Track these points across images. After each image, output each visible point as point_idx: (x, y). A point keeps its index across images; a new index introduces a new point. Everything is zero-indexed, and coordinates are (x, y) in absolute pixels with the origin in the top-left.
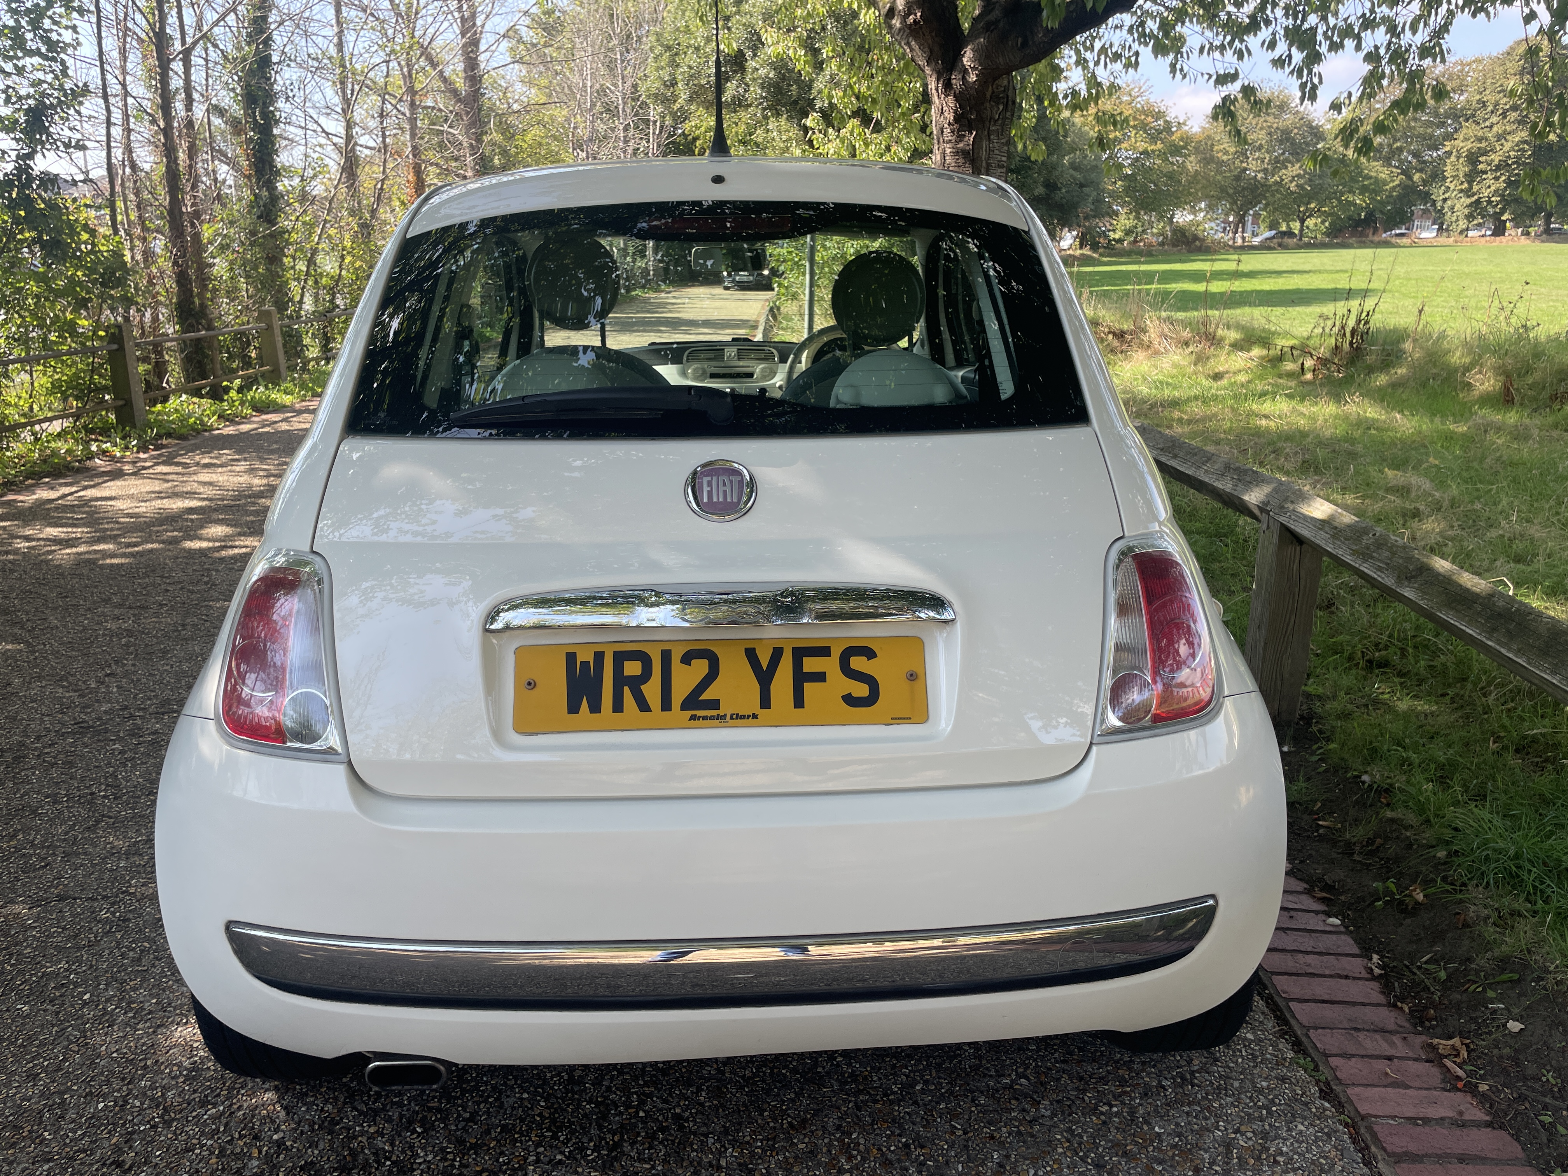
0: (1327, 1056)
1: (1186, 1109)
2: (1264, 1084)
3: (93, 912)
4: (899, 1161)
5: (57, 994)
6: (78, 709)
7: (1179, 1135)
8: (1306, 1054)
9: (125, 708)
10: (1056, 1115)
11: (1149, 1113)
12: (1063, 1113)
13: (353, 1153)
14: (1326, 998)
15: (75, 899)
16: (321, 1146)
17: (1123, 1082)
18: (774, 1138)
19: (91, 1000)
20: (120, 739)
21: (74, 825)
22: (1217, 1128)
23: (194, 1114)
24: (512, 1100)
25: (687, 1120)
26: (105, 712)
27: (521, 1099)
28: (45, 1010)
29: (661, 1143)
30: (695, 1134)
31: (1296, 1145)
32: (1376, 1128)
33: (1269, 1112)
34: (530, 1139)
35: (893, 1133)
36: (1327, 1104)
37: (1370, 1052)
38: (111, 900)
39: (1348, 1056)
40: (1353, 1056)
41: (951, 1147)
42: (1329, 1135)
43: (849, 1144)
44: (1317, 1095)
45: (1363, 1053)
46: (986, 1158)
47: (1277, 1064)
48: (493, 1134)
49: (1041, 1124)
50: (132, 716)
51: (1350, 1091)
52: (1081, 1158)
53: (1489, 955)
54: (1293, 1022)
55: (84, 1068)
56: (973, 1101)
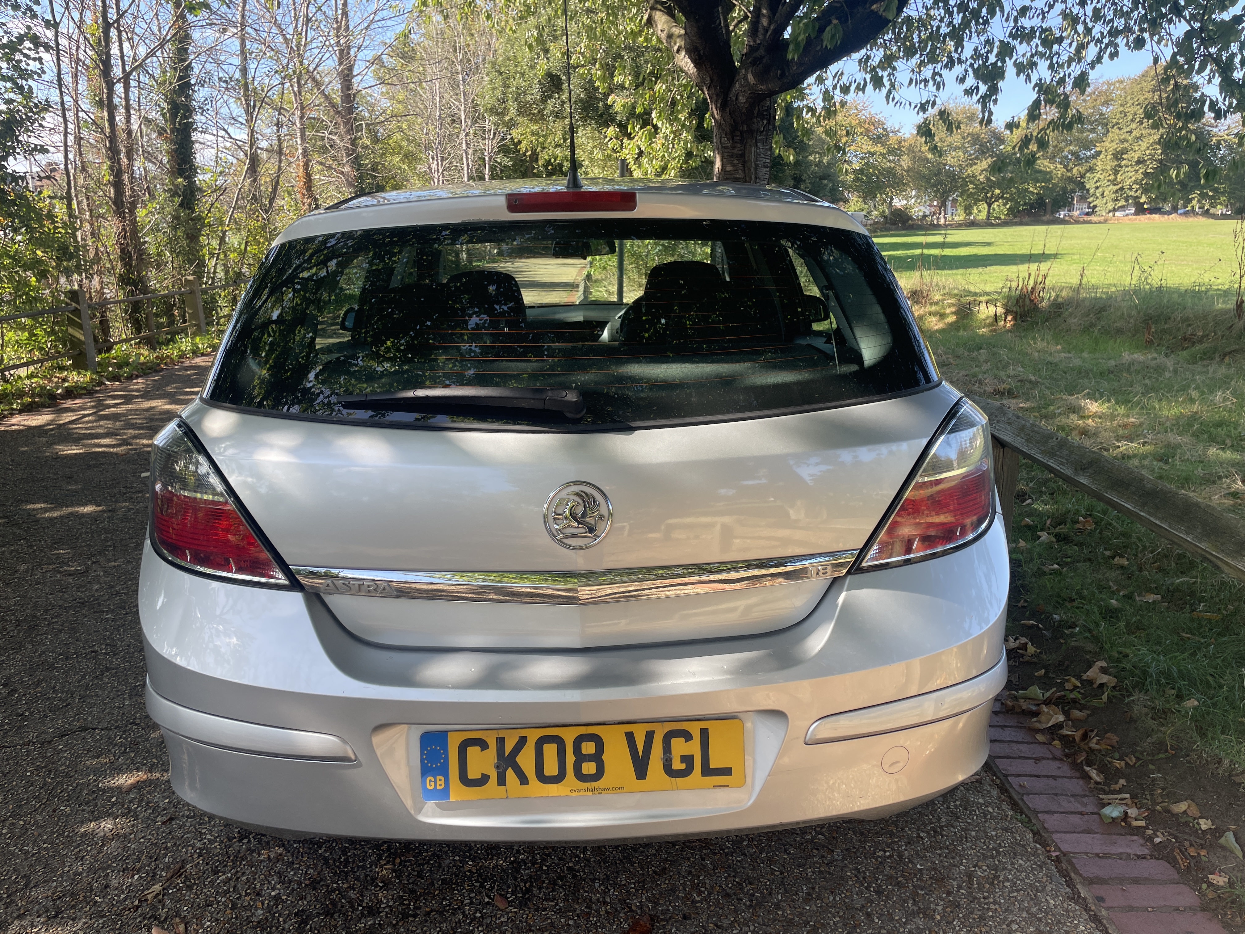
0: (1036, 812)
1: (939, 852)
2: (994, 833)
3: (110, 738)
4: (735, 894)
5: (91, 798)
6: (75, 589)
7: (935, 869)
8: (1022, 813)
9: (112, 587)
10: (846, 859)
11: (912, 856)
12: (851, 858)
13: (333, 902)
14: (1035, 773)
15: (94, 729)
16: (309, 897)
17: (892, 835)
18: (644, 881)
19: (117, 802)
20: (112, 611)
21: (85, 675)
22: (961, 864)
23: (209, 880)
24: (447, 862)
25: (578, 871)
26: (97, 590)
27: (454, 860)
28: (83, 810)
29: (561, 887)
30: (584, 880)
31: (1018, 874)
32: (1074, 861)
33: (998, 852)
34: (464, 888)
35: (729, 875)
36: (1038, 846)
37: (1067, 810)
38: (123, 729)
39: (1052, 813)
40: (1056, 812)
41: (772, 882)
42: (1041, 867)
43: (698, 884)
44: (1031, 840)
45: (1062, 810)
46: (798, 890)
47: (1001, 819)
48: (436, 886)
49: (835, 866)
50: (118, 593)
51: (1054, 836)
52: (866, 888)
53: (1149, 739)
54: (1011, 790)
55: (120, 850)
56: (785, 851)
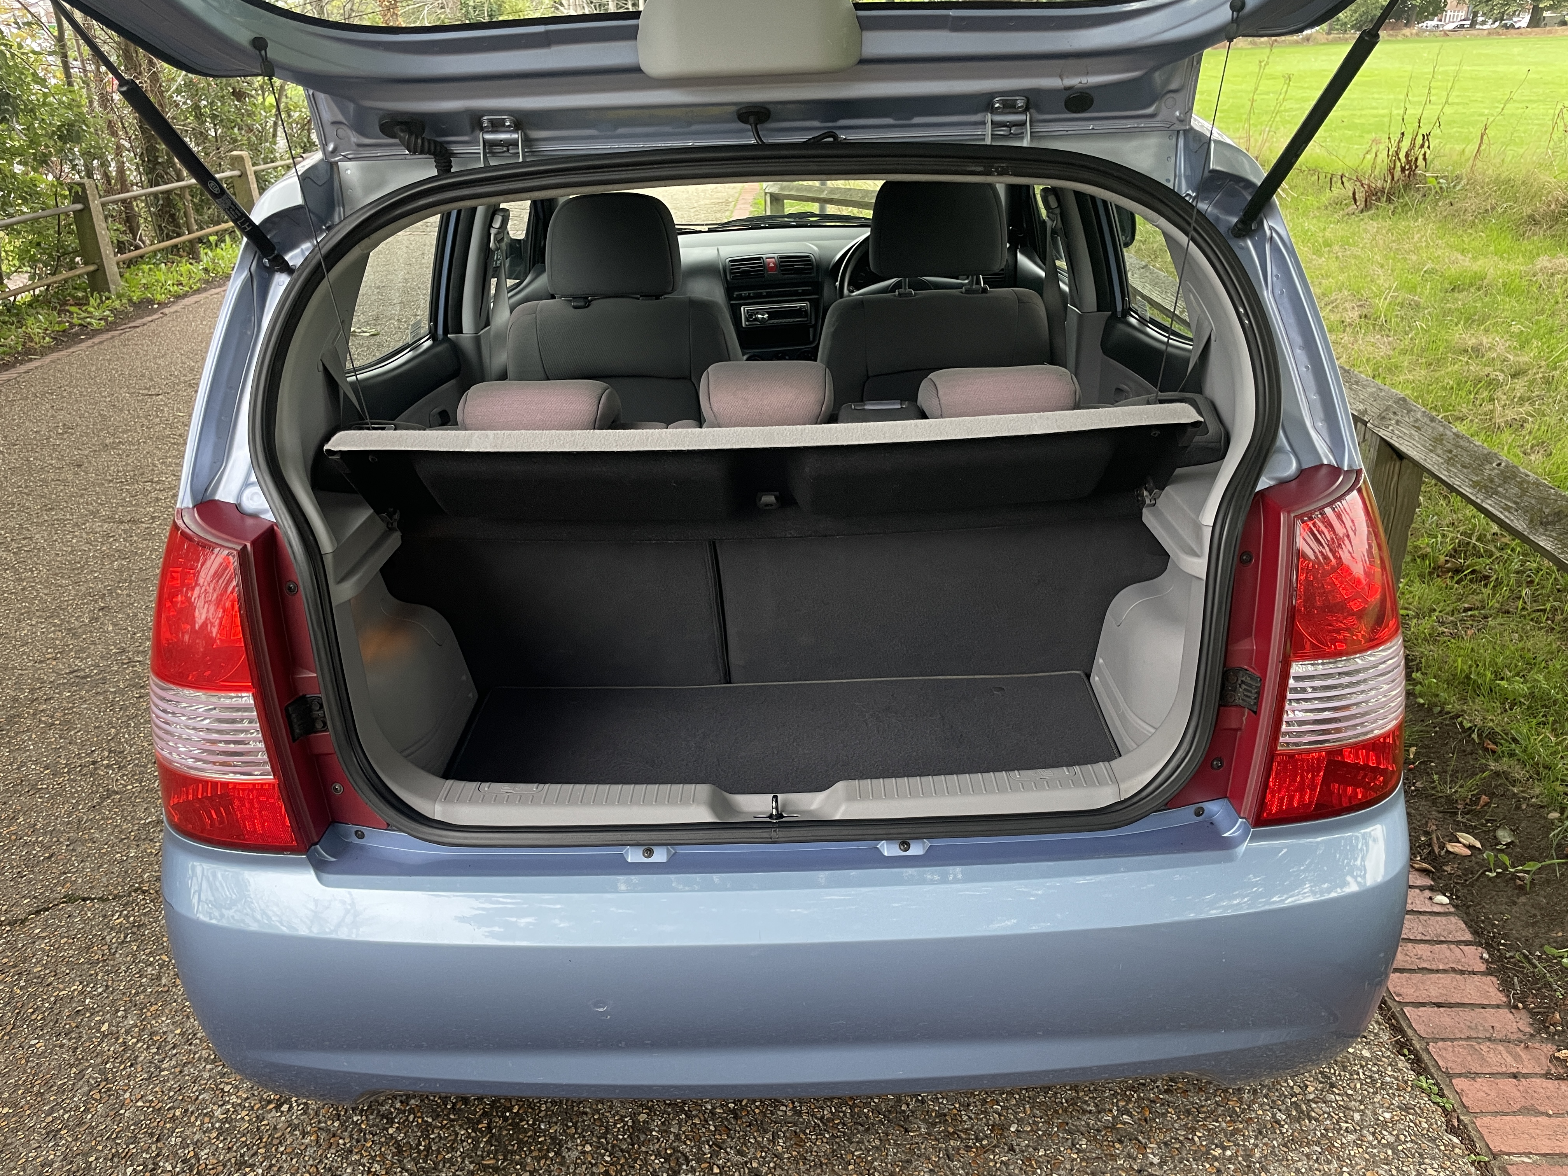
0: (1450, 1076)
1: (1306, 1150)
2: (1388, 1116)
3: (105, 916)
8: (1428, 1075)
11: (1265, 1157)
12: (1172, 1157)
14: (1442, 1000)
15: (84, 900)
17: (1234, 1117)
19: (110, 1032)
20: (120, 692)
21: (78, 803)
22: (1341, 1174)
32: (1510, 1169)
33: (1395, 1152)
36: (1455, 1140)
37: (1495, 1069)
38: (124, 900)
39: (1472, 1075)
40: (1478, 1075)
44: (1444, 1127)
45: (1487, 1070)
47: (1398, 1089)
49: (1150, 1175)
51: (1479, 1122)
